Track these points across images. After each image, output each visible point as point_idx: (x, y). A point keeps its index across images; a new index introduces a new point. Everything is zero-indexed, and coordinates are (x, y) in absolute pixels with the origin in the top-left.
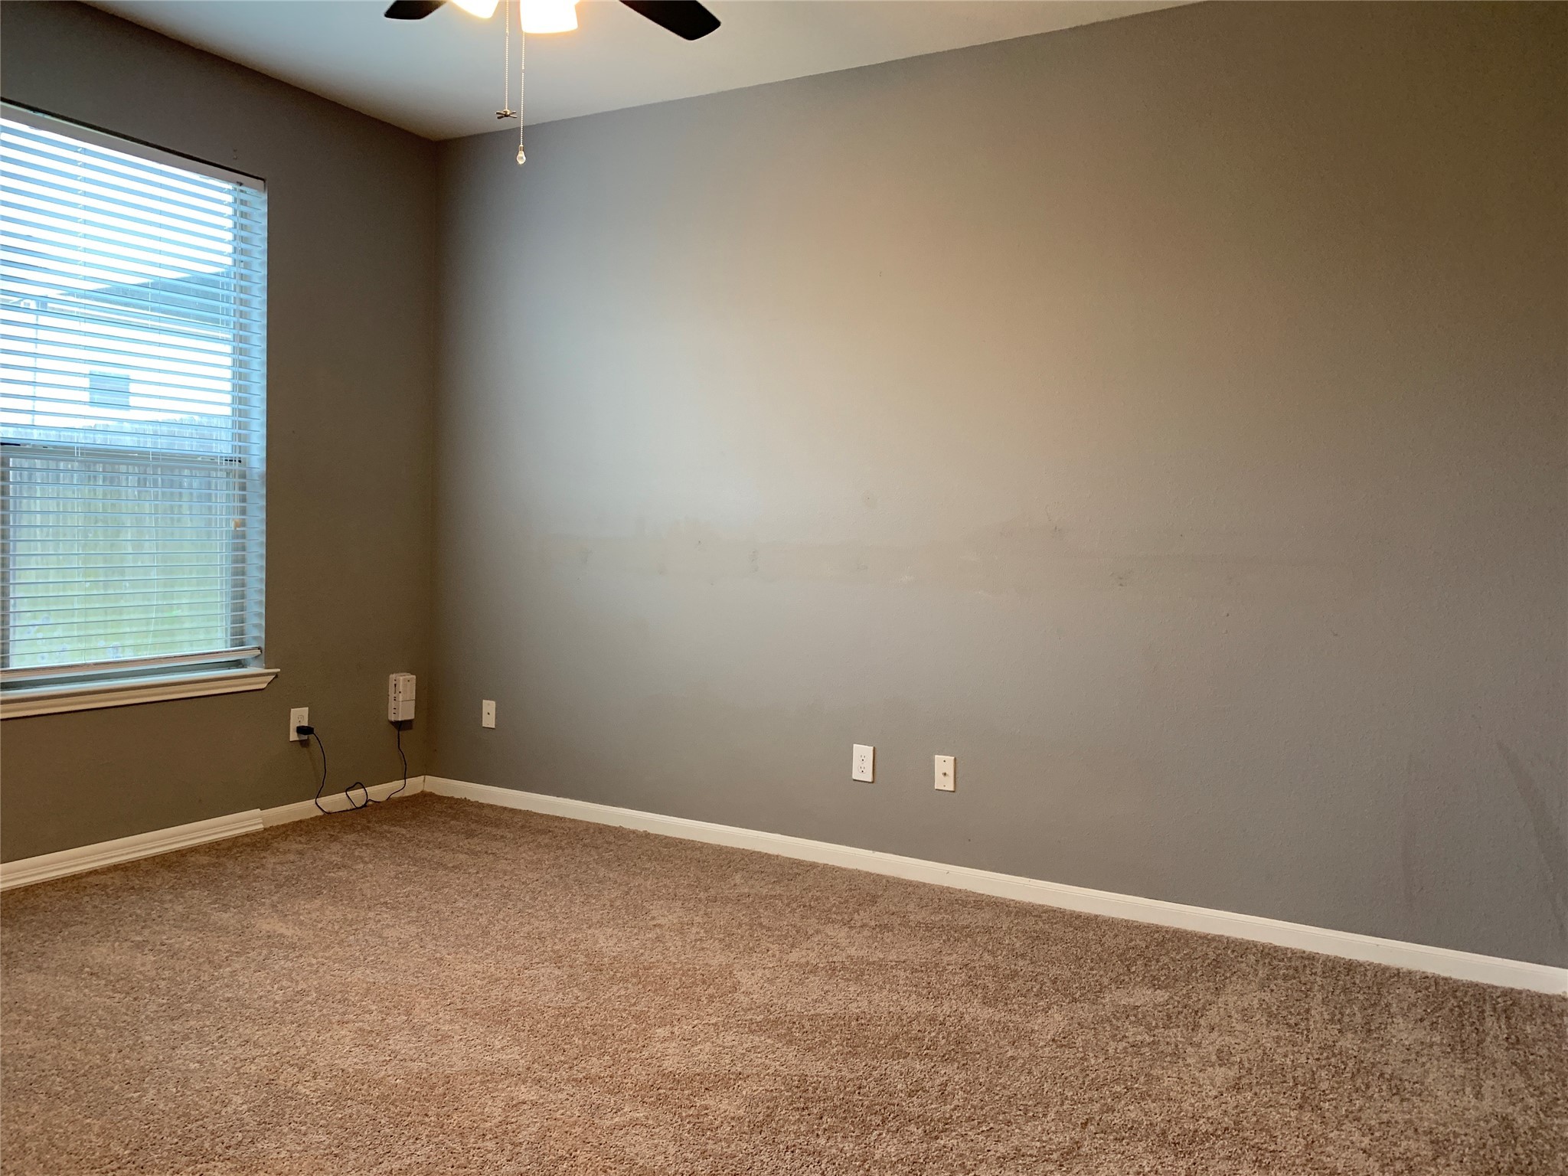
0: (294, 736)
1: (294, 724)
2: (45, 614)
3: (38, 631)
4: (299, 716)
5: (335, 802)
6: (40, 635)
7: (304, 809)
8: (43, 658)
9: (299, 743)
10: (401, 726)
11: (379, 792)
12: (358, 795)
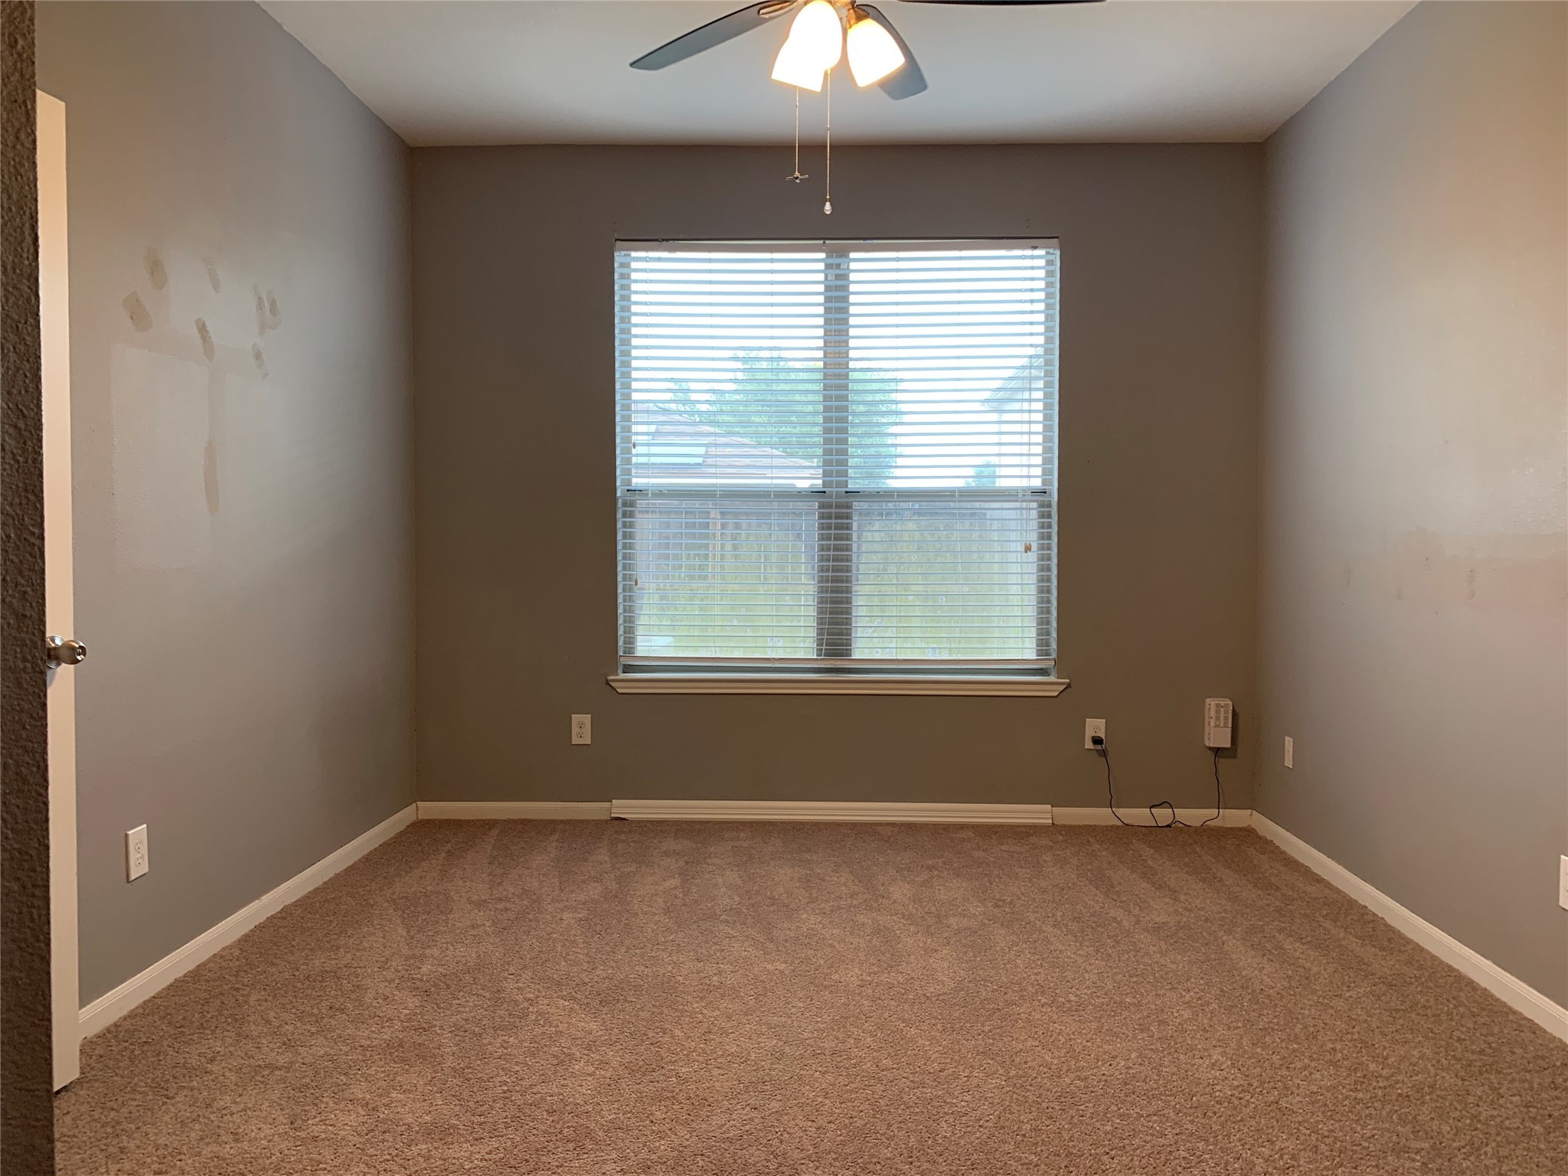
0: (1089, 745)
1: (1089, 733)
2: (879, 620)
3: (874, 632)
4: (1095, 726)
5: (1137, 815)
6: (875, 635)
7: (1099, 815)
8: (877, 652)
9: (1095, 752)
10: (1217, 751)
11: (1192, 816)
12: (1164, 815)
